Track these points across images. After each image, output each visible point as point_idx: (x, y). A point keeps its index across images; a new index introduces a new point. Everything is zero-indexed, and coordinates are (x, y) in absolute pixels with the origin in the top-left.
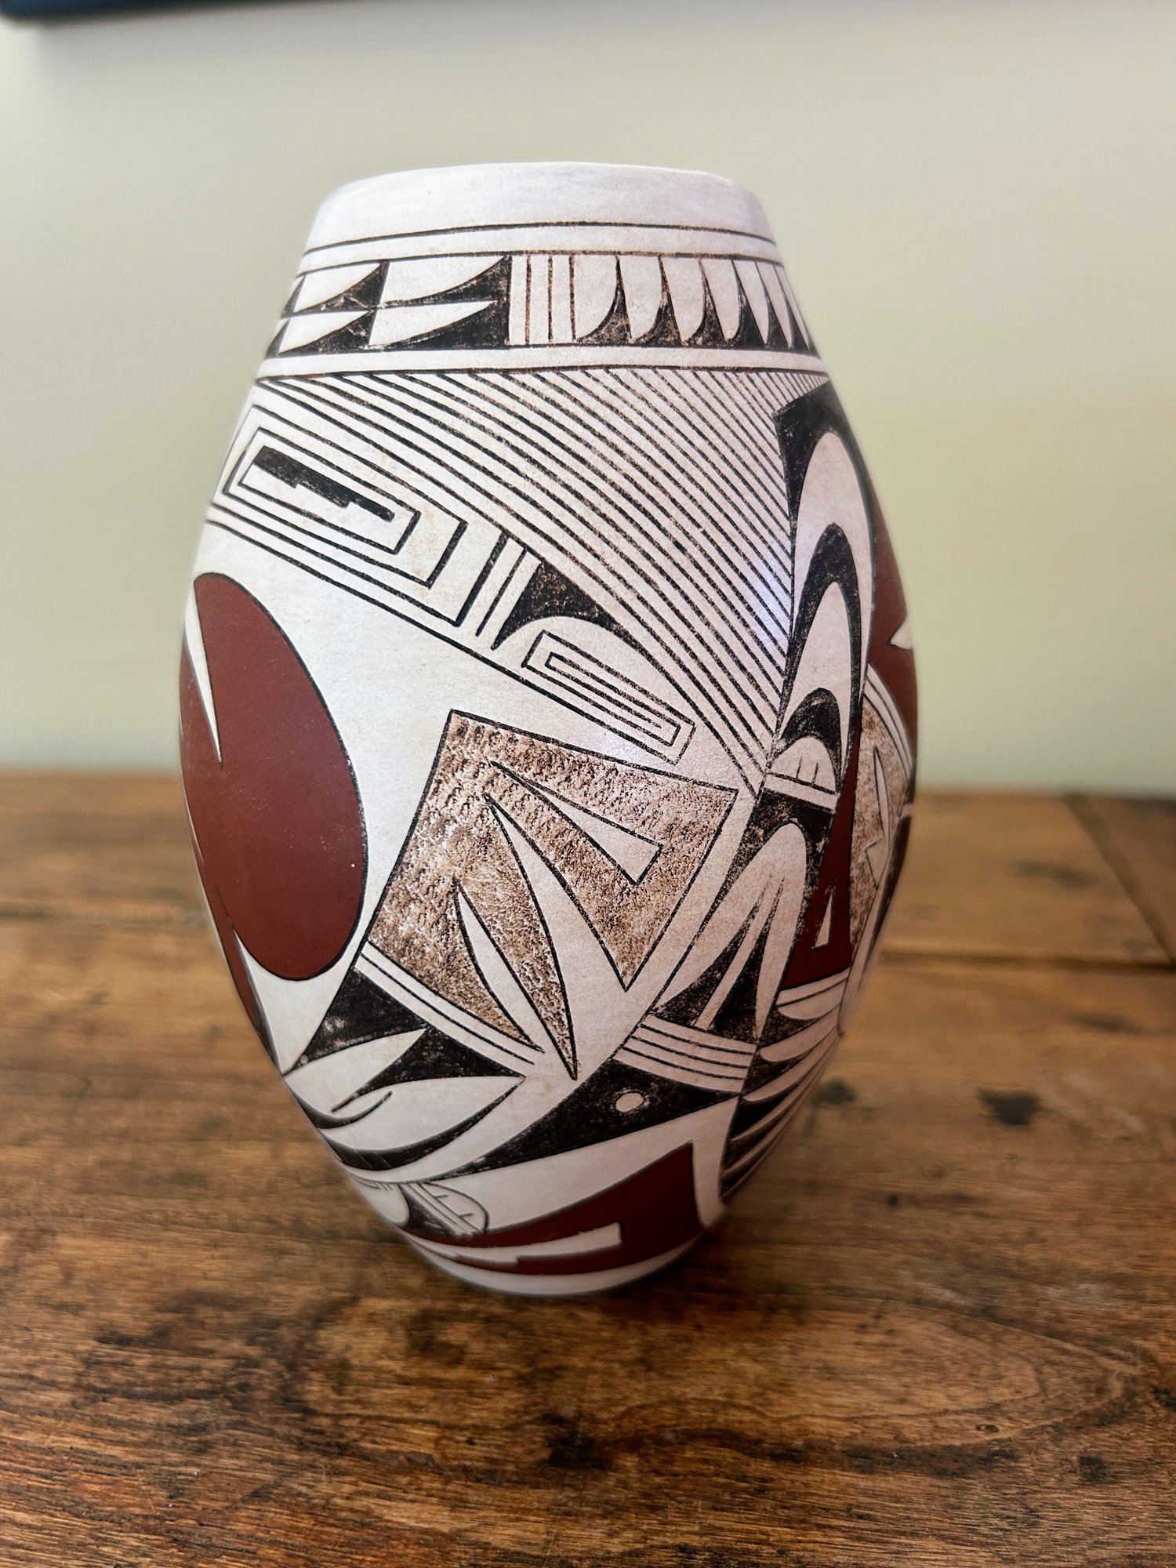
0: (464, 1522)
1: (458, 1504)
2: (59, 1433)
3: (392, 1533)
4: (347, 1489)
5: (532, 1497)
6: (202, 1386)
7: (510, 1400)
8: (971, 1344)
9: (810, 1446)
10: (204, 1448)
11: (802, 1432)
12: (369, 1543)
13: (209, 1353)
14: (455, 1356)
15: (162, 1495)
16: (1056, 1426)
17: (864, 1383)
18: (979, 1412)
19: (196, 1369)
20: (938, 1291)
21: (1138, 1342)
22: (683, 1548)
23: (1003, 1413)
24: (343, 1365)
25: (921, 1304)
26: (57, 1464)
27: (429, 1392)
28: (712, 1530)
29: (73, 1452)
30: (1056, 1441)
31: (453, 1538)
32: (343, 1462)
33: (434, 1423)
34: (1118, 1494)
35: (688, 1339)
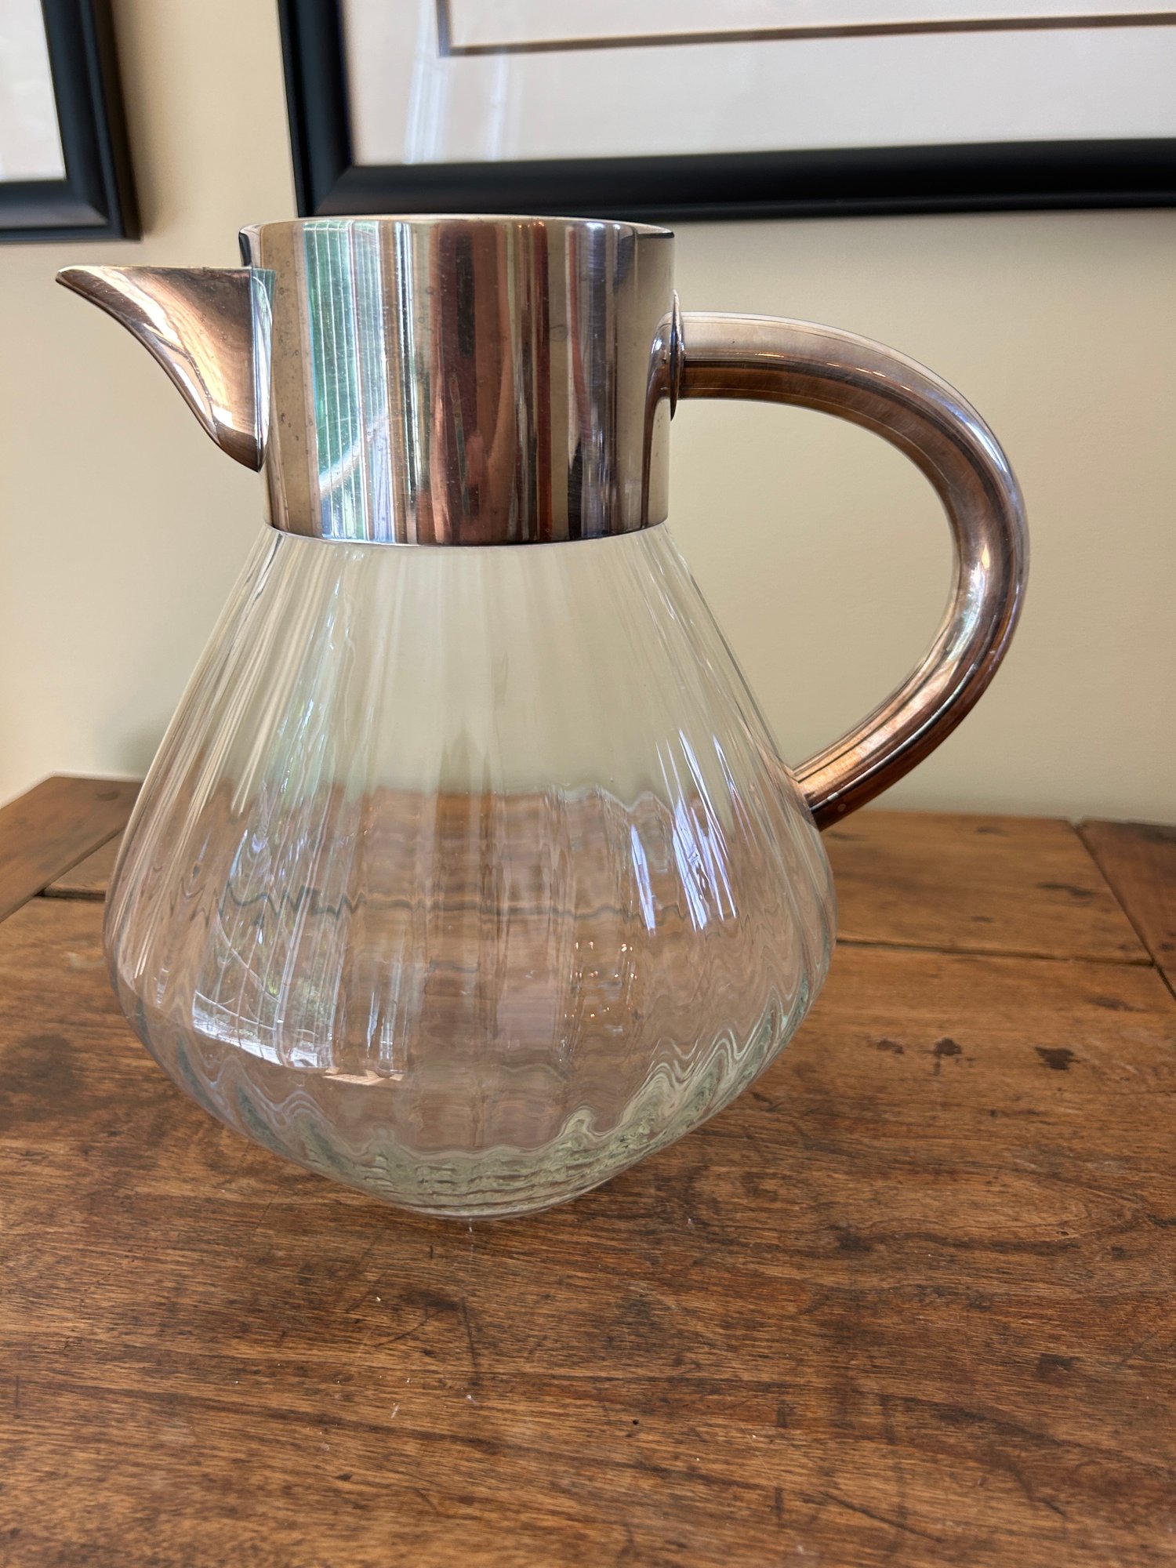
0: (807, 1275)
1: (800, 1267)
2: (579, 1235)
3: (772, 1280)
4: (741, 1260)
5: (838, 1264)
6: (642, 1211)
7: (810, 1218)
8: (1048, 1192)
9: (972, 1240)
10: (658, 1242)
11: (966, 1234)
12: (763, 1284)
13: (639, 1195)
14: (774, 1197)
15: (648, 1264)
16: (1098, 1232)
17: (995, 1211)
18: (1058, 1225)
19: (636, 1203)
20: (1027, 1164)
21: (1139, 1192)
22: (919, 1286)
23: (1070, 1227)
24: (715, 1201)
25: (1017, 1170)
26: (587, 1249)
27: (766, 1215)
28: (931, 1278)
29: (589, 1243)
30: (1099, 1239)
31: (804, 1281)
32: (735, 1248)
33: (775, 1230)
34: (1132, 1264)
35: (896, 1188)
